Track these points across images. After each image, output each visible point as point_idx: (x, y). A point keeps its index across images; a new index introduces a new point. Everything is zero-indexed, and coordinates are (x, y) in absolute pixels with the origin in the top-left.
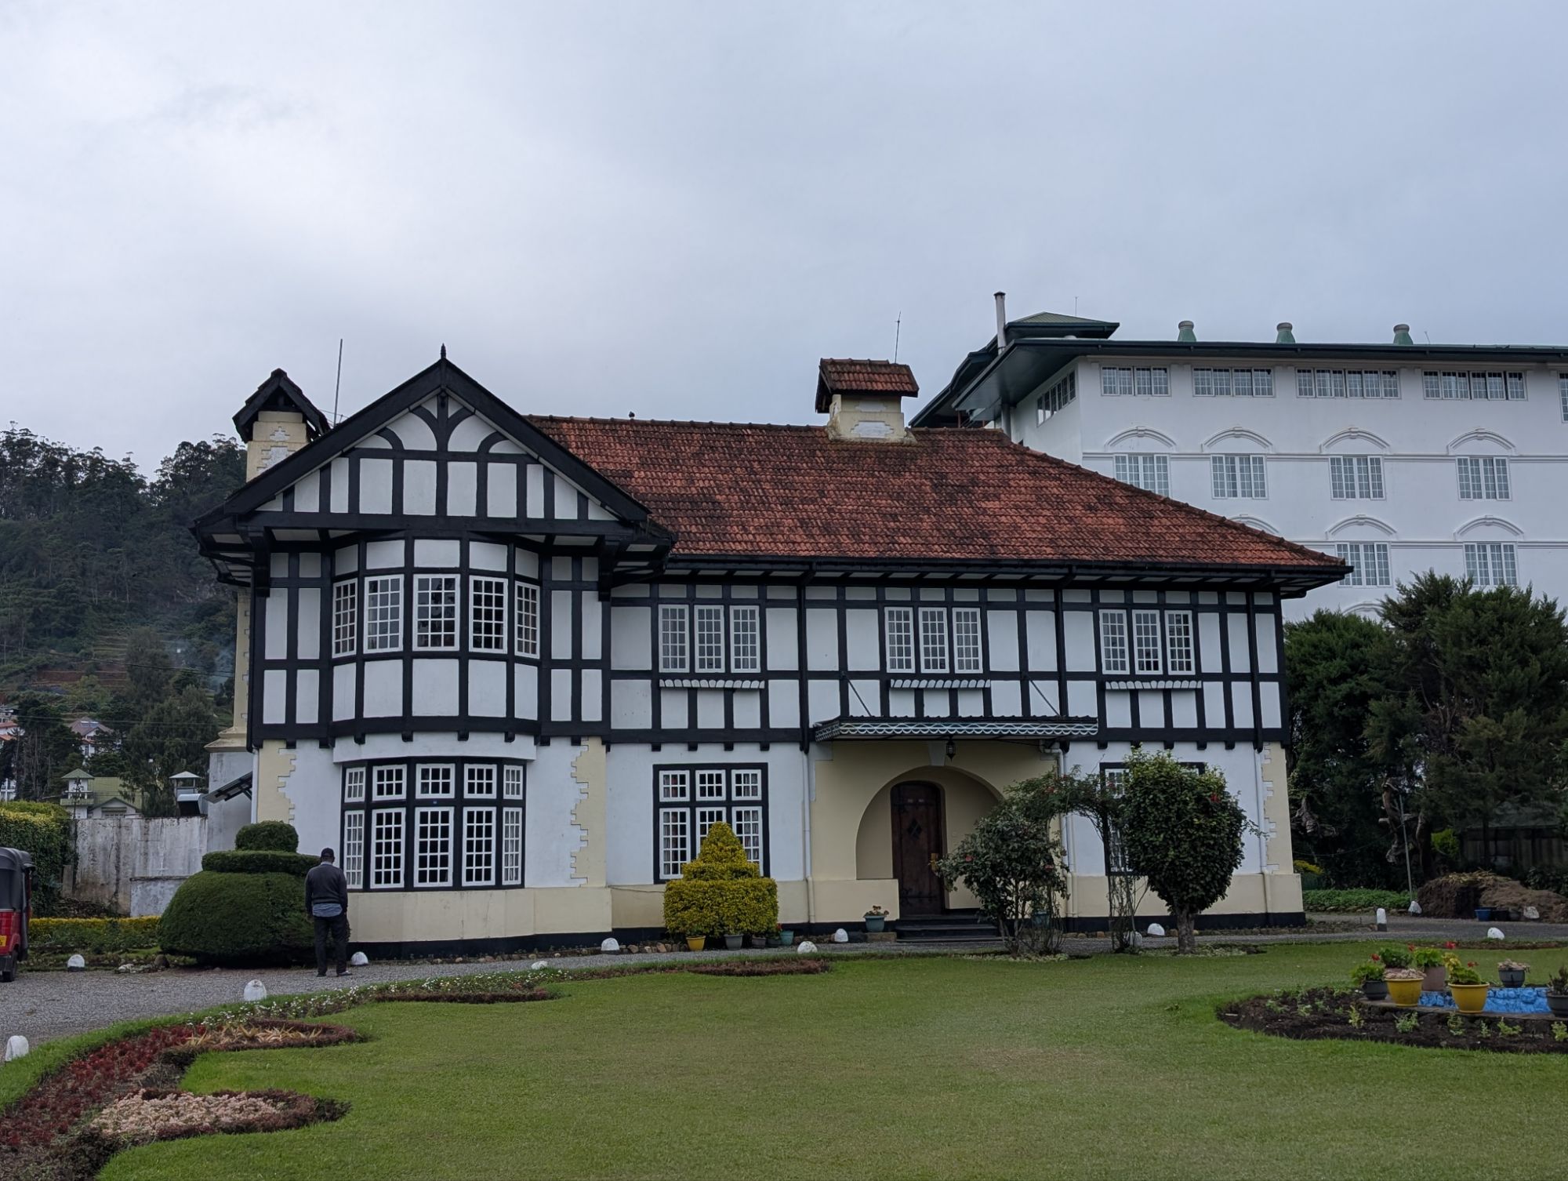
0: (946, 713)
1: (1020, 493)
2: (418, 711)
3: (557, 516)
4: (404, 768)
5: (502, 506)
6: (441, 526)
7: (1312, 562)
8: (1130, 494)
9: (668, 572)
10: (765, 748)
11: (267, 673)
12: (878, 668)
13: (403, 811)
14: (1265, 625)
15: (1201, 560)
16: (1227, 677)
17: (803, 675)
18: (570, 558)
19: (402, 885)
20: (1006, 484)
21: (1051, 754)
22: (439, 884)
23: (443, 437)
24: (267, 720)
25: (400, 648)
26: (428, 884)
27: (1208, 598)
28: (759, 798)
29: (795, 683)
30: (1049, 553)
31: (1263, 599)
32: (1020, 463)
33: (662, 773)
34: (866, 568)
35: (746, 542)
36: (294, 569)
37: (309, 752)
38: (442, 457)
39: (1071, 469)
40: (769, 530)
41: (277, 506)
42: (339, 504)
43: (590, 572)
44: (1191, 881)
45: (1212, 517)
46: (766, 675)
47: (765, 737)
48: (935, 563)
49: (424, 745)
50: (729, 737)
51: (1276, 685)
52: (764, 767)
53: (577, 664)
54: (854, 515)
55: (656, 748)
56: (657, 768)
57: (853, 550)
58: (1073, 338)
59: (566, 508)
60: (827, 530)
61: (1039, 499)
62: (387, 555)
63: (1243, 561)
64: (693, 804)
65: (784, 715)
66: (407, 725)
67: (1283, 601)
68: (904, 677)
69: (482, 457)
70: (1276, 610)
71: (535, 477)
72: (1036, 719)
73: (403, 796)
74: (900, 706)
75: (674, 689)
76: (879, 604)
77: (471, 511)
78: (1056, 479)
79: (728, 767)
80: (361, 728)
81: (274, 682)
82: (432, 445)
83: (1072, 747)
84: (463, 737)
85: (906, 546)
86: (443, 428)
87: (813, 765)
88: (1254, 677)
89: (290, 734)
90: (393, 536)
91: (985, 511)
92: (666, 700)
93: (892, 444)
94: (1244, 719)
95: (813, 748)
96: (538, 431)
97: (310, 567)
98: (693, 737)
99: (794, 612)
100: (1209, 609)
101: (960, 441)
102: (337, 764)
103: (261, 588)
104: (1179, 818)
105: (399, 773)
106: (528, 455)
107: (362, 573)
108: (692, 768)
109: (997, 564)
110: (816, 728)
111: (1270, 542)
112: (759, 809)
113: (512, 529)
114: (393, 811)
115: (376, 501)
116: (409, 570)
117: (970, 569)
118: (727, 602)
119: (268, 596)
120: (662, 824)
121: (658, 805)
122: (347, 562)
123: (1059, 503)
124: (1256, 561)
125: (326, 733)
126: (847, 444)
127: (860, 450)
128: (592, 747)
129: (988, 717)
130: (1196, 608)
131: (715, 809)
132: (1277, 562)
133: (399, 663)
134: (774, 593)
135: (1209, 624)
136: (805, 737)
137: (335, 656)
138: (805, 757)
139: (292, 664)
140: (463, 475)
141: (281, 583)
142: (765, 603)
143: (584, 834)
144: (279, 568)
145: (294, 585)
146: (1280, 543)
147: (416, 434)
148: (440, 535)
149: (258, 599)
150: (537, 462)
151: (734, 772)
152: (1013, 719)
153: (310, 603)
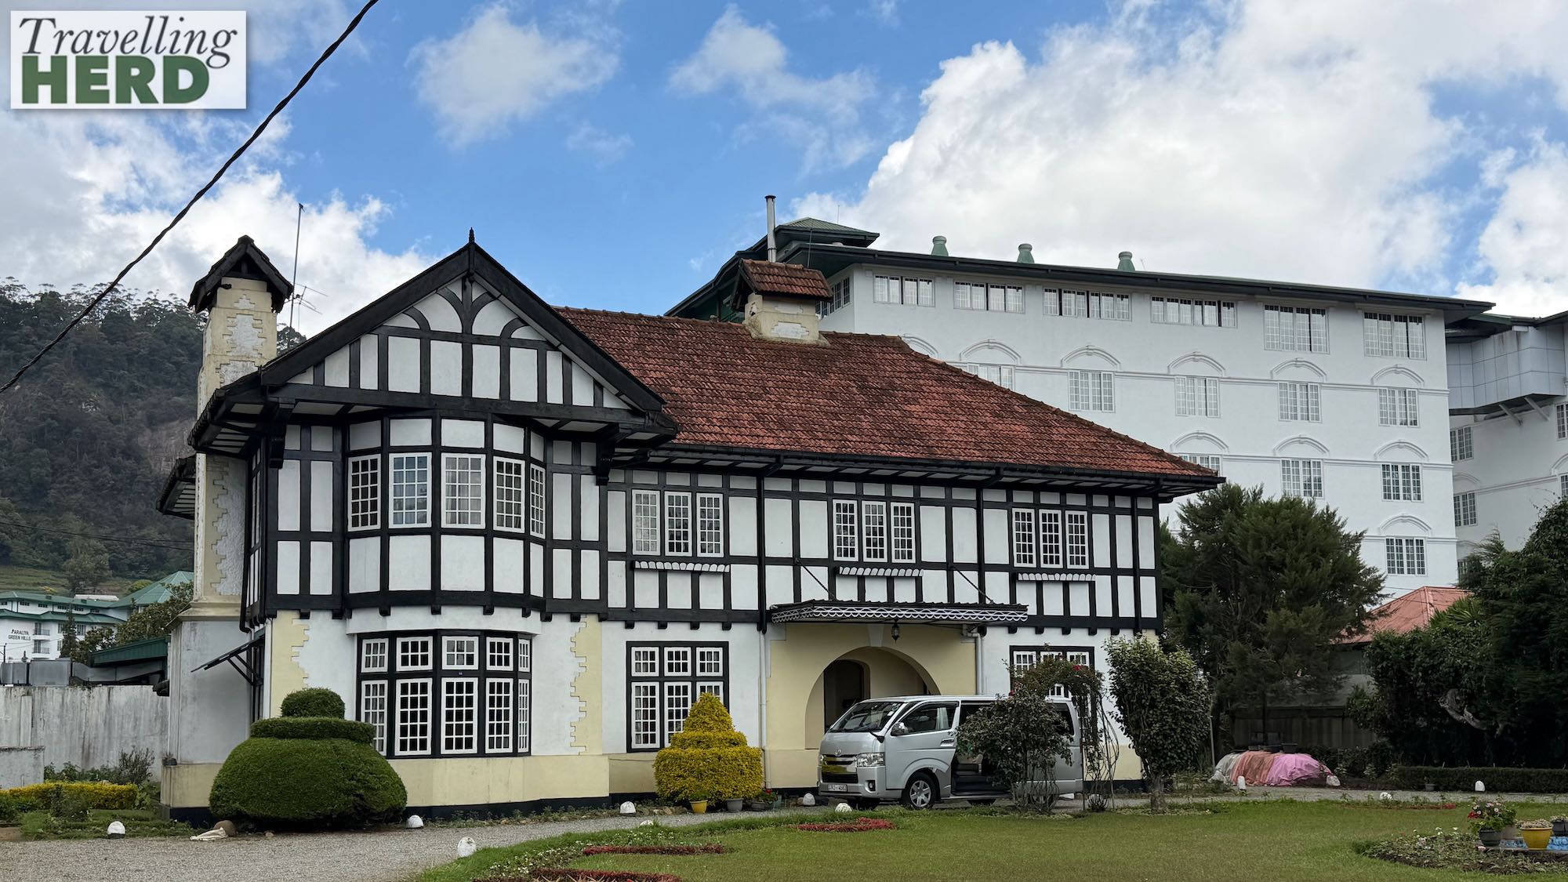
0: (884, 599)
1: (934, 398)
2: (446, 585)
3: (575, 403)
4: (430, 640)
5: (524, 391)
6: (466, 407)
7: (1191, 473)
8: (1025, 403)
9: (651, 460)
10: (726, 627)
11: (280, 544)
12: (826, 556)
13: (429, 681)
14: (1146, 524)
15: (1103, 467)
16: (1114, 572)
17: (761, 561)
18: (570, 443)
19: (428, 751)
20: (919, 389)
21: (972, 637)
22: (464, 751)
23: (467, 320)
24: (282, 590)
25: (428, 524)
26: (454, 751)
27: (1100, 501)
28: (720, 674)
29: (754, 568)
30: (977, 456)
31: (1145, 504)
32: (925, 369)
33: (634, 650)
34: (825, 463)
35: (716, 434)
36: (306, 443)
37: (322, 621)
38: (467, 340)
39: (970, 378)
40: (731, 421)
41: (307, 379)
42: (369, 380)
43: (588, 459)
44: (1170, 750)
45: (1099, 429)
46: (729, 559)
47: (728, 617)
48: (885, 461)
49: (452, 618)
50: (695, 617)
51: (1153, 579)
52: (725, 645)
53: (576, 545)
54: (801, 412)
55: (630, 626)
56: (630, 645)
57: (813, 446)
58: (840, 245)
59: (583, 396)
60: (781, 424)
61: (952, 405)
62: (413, 432)
63: (1136, 469)
64: (662, 679)
65: (745, 598)
66: (434, 598)
67: (1161, 506)
68: (850, 565)
69: (504, 342)
70: (1154, 513)
71: (554, 363)
72: (959, 606)
73: (429, 667)
74: (847, 591)
75: (648, 570)
76: (828, 497)
77: (494, 394)
78: (961, 387)
79: (694, 645)
80: (385, 600)
81: (288, 554)
82: (456, 327)
83: (989, 630)
84: (488, 611)
85: (854, 444)
86: (468, 312)
87: (769, 646)
88: (1136, 572)
89: (304, 604)
90: (418, 414)
91: (911, 414)
92: (639, 578)
93: (809, 346)
94: (1104, 610)
95: (769, 628)
96: (563, 320)
97: (322, 441)
98: (663, 616)
99: (753, 501)
100: (1101, 510)
101: (866, 346)
102: (351, 635)
103: (276, 460)
104: (1163, 695)
105: (425, 646)
106: (548, 342)
107: (385, 449)
108: (661, 645)
109: (939, 464)
110: (773, 610)
111: (1152, 453)
112: (720, 684)
113: (533, 413)
114: (419, 681)
115: (404, 380)
116: (436, 448)
117: (914, 468)
118: (694, 489)
119: (281, 467)
120: (634, 696)
121: (630, 679)
122: (366, 437)
123: (970, 410)
124: (1146, 470)
125: (342, 604)
126: (770, 342)
127: (783, 349)
128: (589, 622)
129: (919, 604)
130: (1092, 510)
131: (681, 684)
132: (1163, 471)
133: (427, 539)
134: (736, 483)
135: (1101, 522)
136: (763, 618)
137: (351, 529)
138: (762, 636)
139: (305, 536)
140: (486, 358)
141: (293, 456)
142: (728, 492)
143: (583, 705)
144: (292, 443)
145: (306, 458)
146: (1160, 454)
147: (441, 314)
148: (466, 416)
149: (270, 470)
150: (555, 349)
151: (699, 650)
152: (940, 605)
153: (323, 475)
